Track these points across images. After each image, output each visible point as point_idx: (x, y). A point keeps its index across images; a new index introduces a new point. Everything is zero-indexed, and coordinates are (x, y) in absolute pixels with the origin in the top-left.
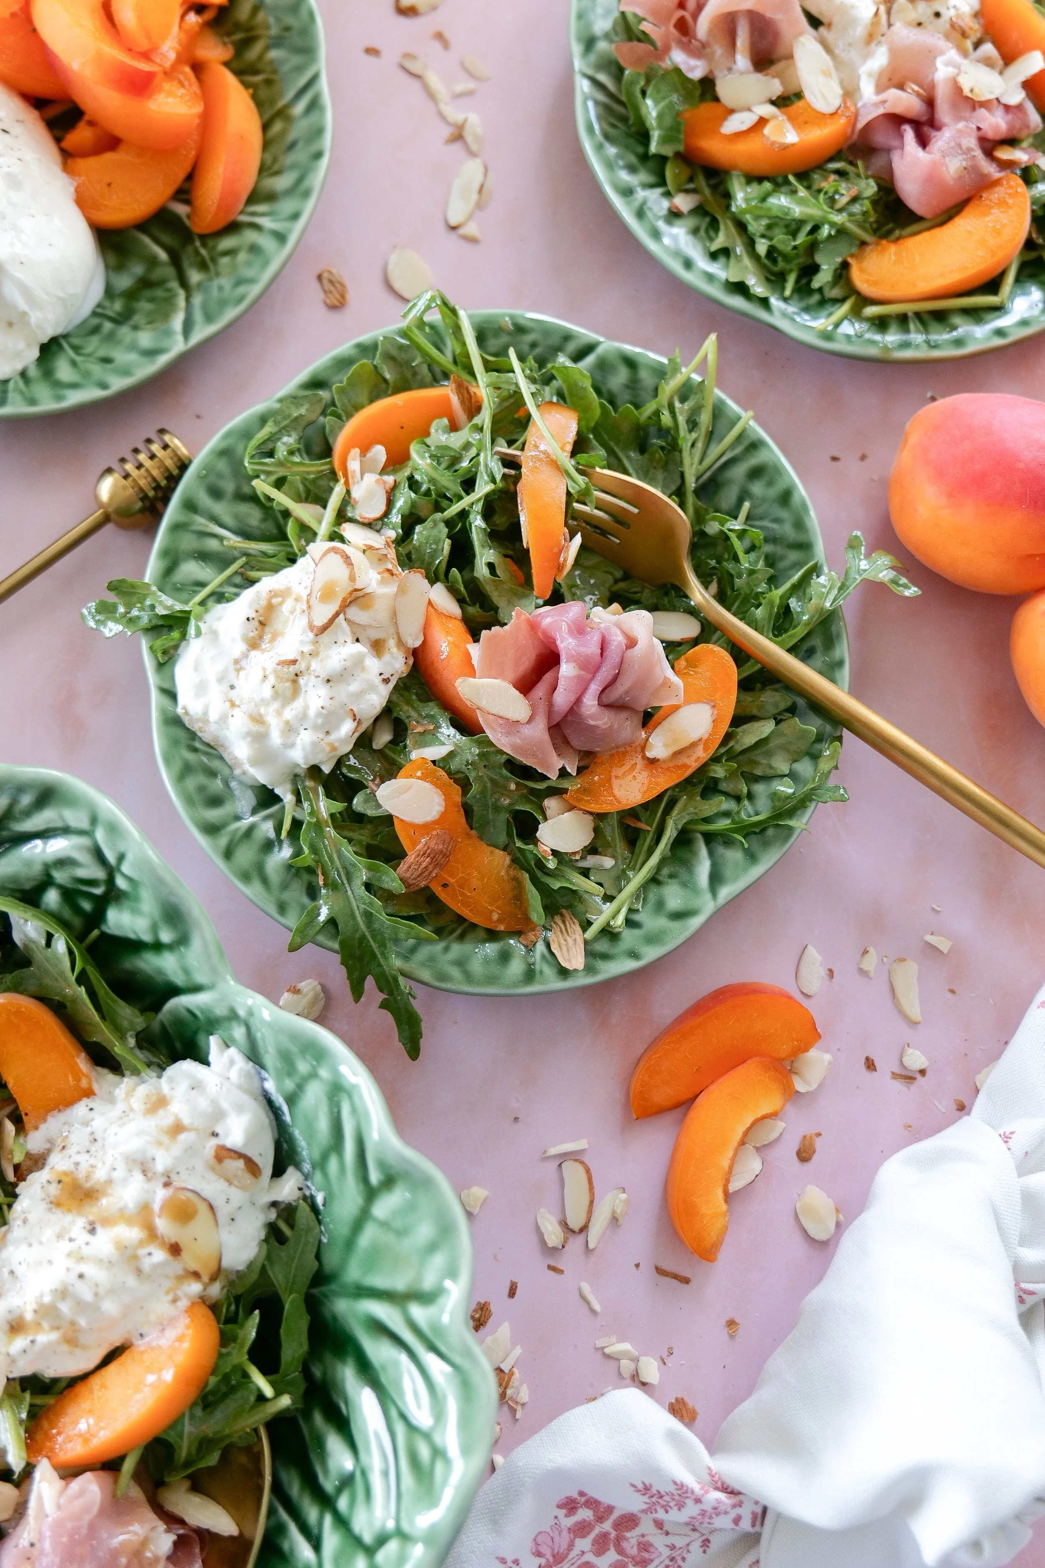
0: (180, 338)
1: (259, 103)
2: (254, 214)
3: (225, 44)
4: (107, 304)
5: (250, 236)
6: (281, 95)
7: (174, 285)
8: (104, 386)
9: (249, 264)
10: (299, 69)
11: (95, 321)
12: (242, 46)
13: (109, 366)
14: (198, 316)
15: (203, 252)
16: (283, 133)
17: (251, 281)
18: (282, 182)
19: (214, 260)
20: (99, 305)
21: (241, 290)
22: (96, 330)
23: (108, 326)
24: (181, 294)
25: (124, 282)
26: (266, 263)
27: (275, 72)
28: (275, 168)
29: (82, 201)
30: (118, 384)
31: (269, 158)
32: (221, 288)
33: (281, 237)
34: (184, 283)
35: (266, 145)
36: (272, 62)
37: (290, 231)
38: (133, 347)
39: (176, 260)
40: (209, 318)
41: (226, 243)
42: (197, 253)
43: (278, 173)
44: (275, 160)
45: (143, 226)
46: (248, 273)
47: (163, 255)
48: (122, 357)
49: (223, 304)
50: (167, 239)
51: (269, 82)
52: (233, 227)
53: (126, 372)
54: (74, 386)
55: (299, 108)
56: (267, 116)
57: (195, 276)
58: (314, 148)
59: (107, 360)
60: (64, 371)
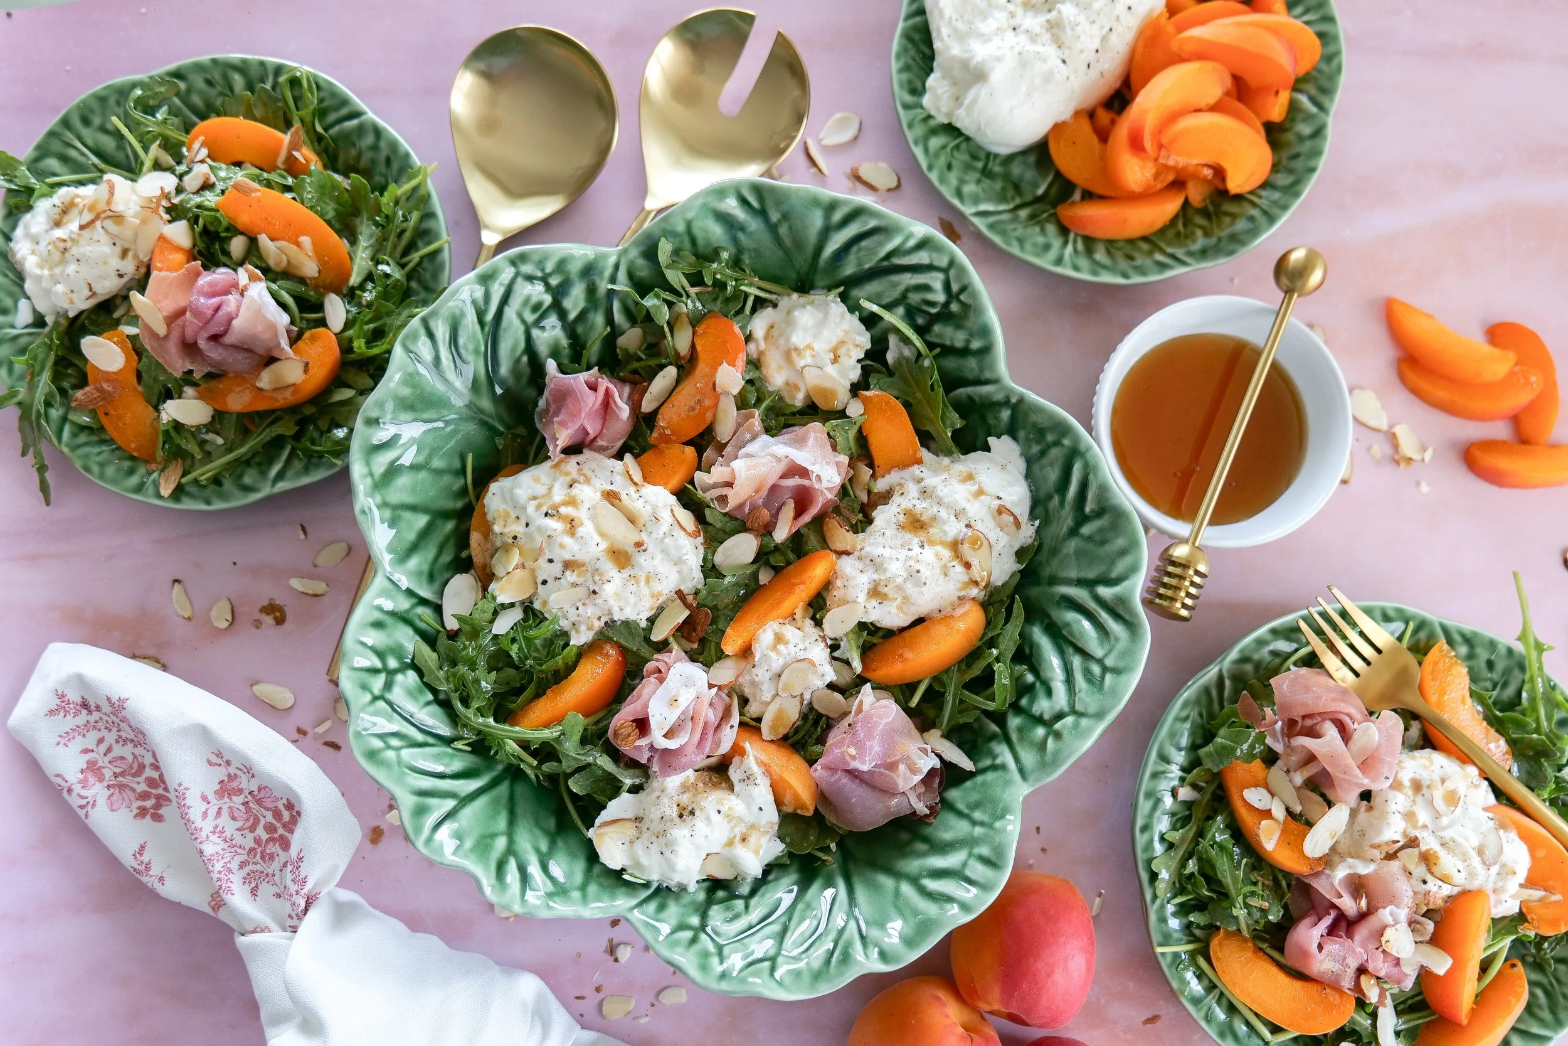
0: (973, 210)
1: (1162, 231)
2: (1075, 242)
3: (1204, 200)
4: (998, 161)
5: (1057, 243)
6: (1169, 244)
7: (1018, 201)
8: (930, 168)
9: (1035, 245)
10: (1190, 254)
11: (982, 155)
12: (1204, 213)
13: (945, 170)
14: (992, 219)
15: (1045, 216)
16: (1140, 250)
17: (1022, 248)
18: (1100, 256)
19: (1038, 222)
20: (996, 156)
21: (1015, 243)
22: (975, 157)
23: (980, 165)
24: (1011, 206)
25: (1016, 170)
26: (1038, 255)
27: (1186, 237)
28: (1113, 250)
29: (1058, 128)
30: (933, 177)
31: (1120, 244)
32: (1015, 230)
33: (1059, 261)
34: (1018, 207)
35: (1131, 242)
36: (1193, 233)
37: (1065, 267)
38: (962, 181)
39: (1038, 200)
40: (991, 227)
41: (1051, 229)
42: (1043, 212)
43: (1109, 252)
44: (1119, 249)
45: (1058, 175)
46: (1028, 246)
47: (1040, 191)
48: (953, 178)
49: (1003, 233)
50: (1053, 191)
51: (1178, 234)
52: (1064, 231)
53: (942, 180)
54: (926, 150)
55: (1159, 257)
56: (1153, 238)
57: (1023, 213)
58: (1130, 272)
59: (949, 167)
60: (935, 142)
